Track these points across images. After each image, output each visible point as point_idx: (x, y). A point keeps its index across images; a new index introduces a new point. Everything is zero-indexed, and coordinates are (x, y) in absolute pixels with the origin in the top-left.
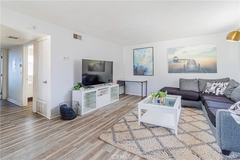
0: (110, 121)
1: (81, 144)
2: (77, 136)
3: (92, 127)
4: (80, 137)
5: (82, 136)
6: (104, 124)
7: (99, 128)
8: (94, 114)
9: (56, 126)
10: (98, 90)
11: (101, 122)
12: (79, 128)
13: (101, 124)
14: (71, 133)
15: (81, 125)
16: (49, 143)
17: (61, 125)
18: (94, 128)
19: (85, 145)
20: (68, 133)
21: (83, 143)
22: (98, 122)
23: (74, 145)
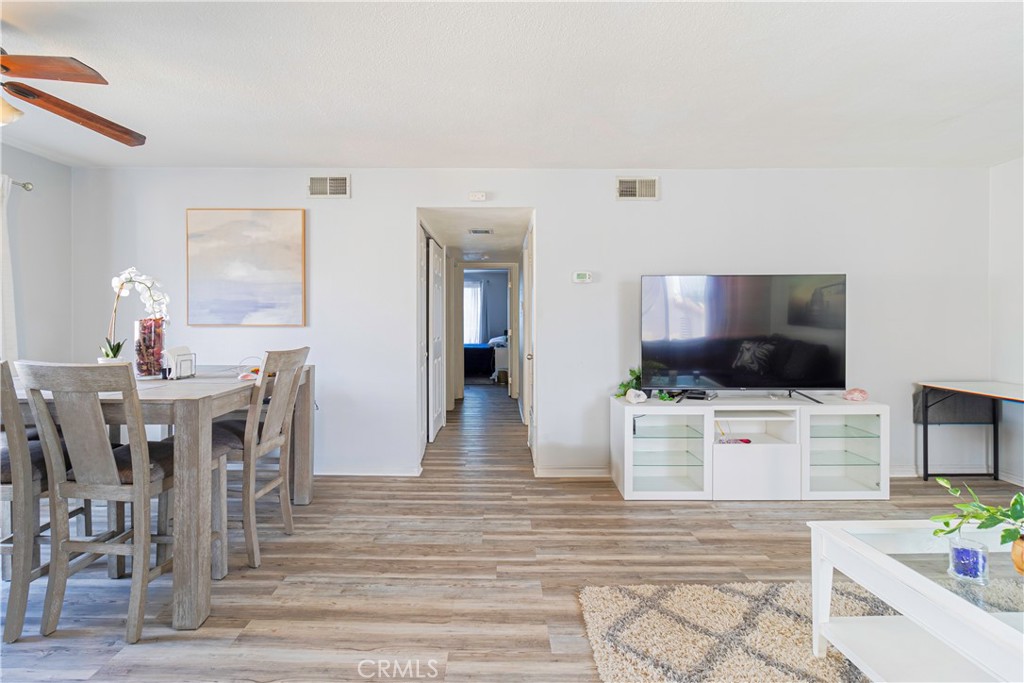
0: (704, 563)
1: (518, 574)
2: (538, 550)
3: (608, 548)
4: (539, 557)
5: (548, 557)
6: (661, 559)
7: (623, 565)
8: (673, 511)
9: (526, 500)
10: (717, 412)
11: (656, 548)
12: (569, 533)
13: (652, 554)
14: (536, 534)
15: (585, 527)
16: (466, 531)
17: (539, 502)
18: (608, 554)
19: (523, 585)
20: (529, 529)
21: (523, 577)
22: (652, 544)
23: (500, 569)
